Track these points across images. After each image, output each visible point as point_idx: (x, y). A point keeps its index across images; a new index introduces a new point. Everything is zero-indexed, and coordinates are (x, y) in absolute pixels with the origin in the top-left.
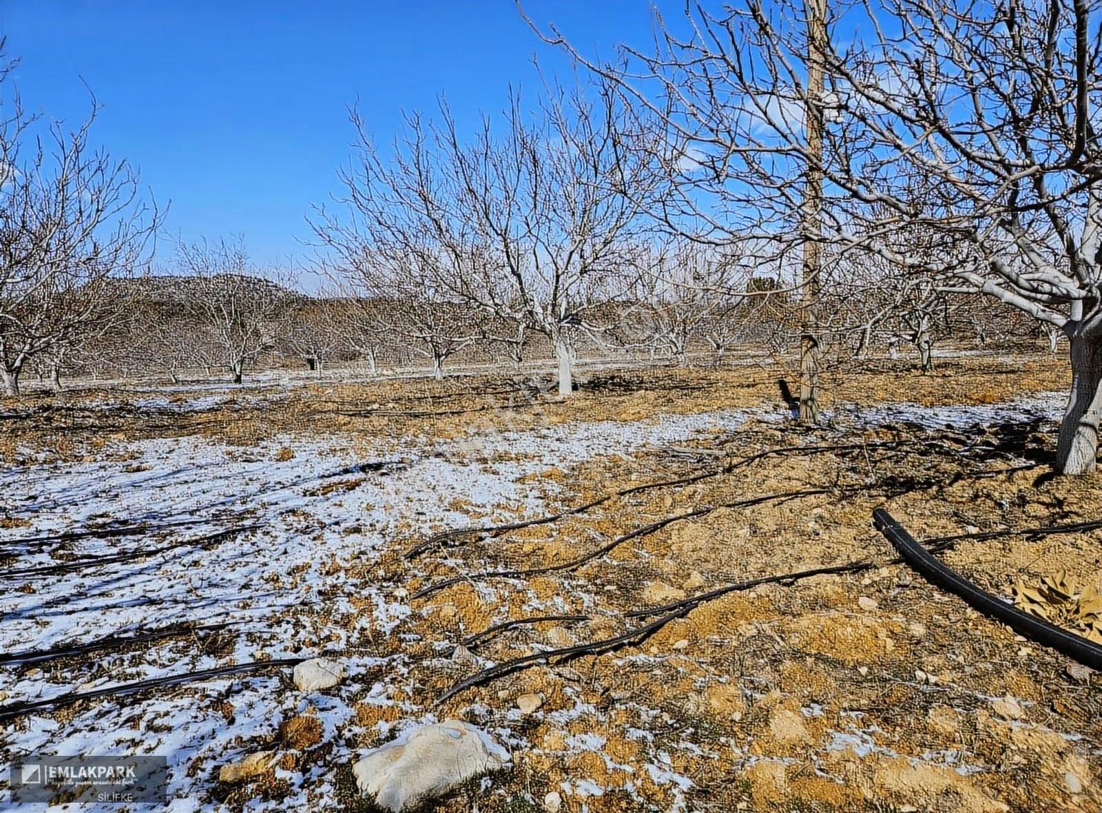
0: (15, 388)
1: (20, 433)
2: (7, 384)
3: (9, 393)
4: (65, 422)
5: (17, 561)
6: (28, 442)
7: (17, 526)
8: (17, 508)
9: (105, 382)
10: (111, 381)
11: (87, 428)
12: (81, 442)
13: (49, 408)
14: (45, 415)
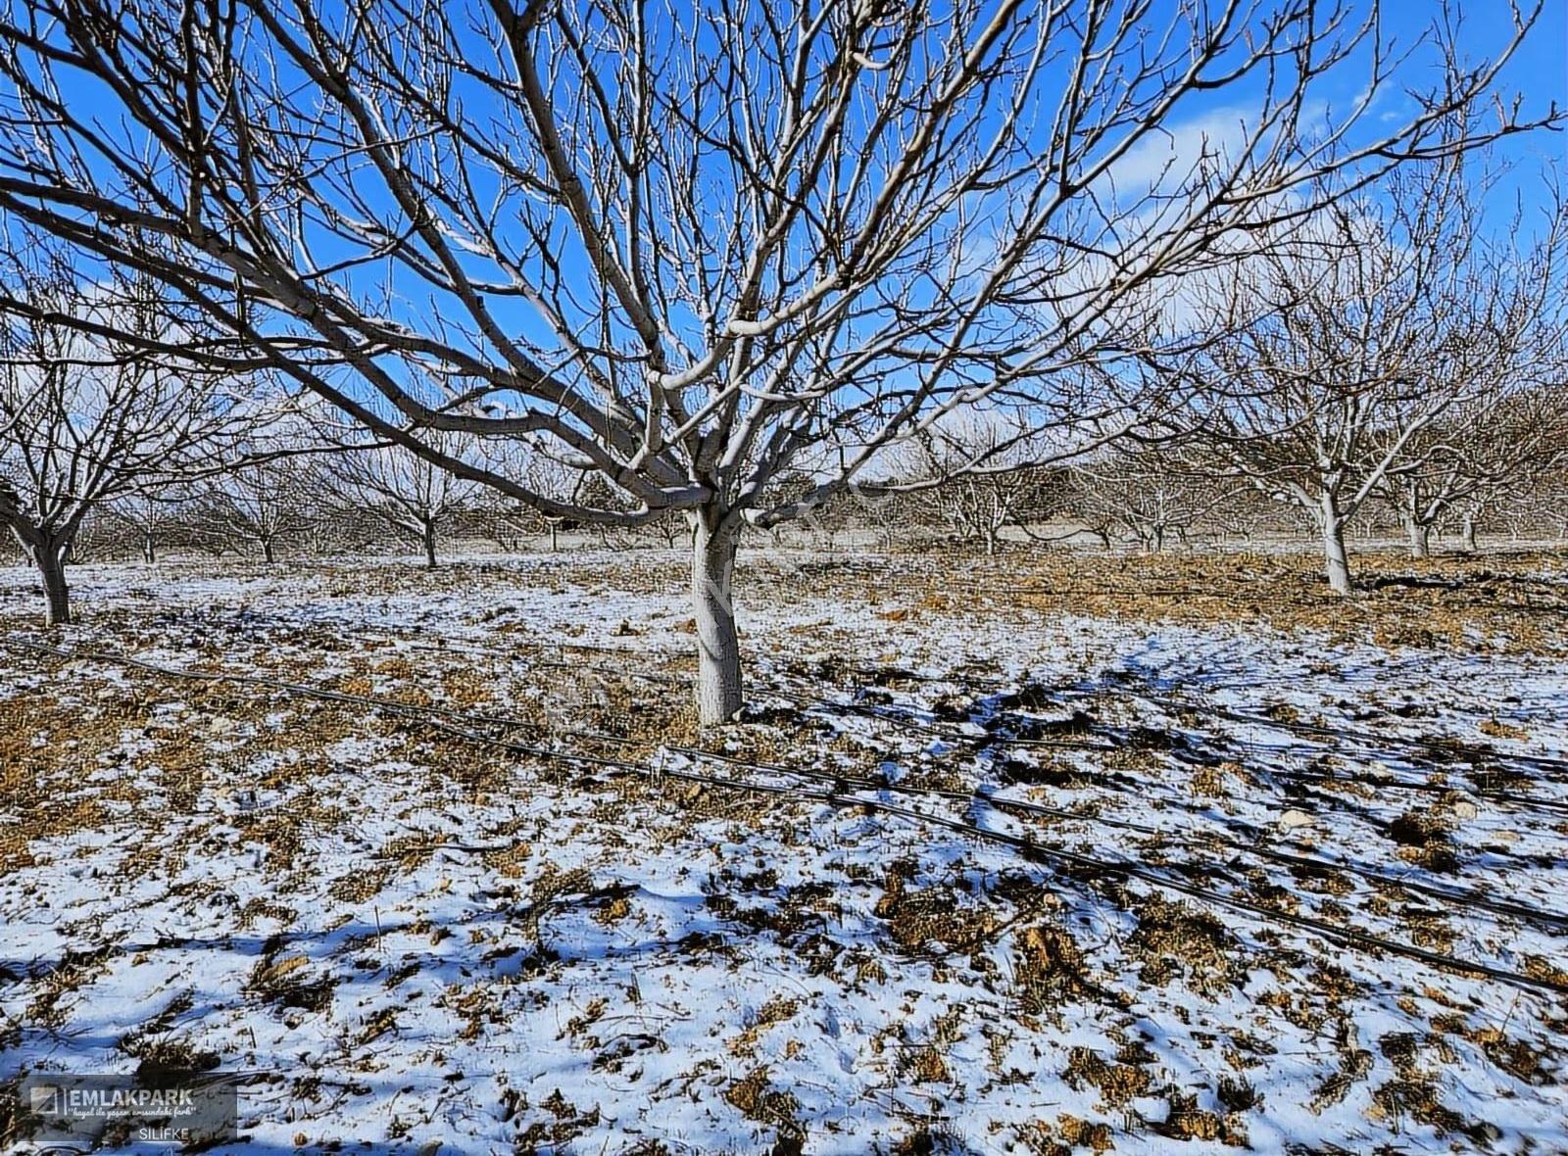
0: (1425, 547)
1: (1456, 607)
2: (1414, 540)
3: (1416, 553)
4: (1516, 598)
5: (1534, 787)
6: (1474, 621)
7: (1508, 736)
8: (1498, 710)
9: (1533, 544)
10: (1542, 543)
11: (1550, 609)
12: (1551, 630)
13: (1487, 576)
14: (1483, 585)
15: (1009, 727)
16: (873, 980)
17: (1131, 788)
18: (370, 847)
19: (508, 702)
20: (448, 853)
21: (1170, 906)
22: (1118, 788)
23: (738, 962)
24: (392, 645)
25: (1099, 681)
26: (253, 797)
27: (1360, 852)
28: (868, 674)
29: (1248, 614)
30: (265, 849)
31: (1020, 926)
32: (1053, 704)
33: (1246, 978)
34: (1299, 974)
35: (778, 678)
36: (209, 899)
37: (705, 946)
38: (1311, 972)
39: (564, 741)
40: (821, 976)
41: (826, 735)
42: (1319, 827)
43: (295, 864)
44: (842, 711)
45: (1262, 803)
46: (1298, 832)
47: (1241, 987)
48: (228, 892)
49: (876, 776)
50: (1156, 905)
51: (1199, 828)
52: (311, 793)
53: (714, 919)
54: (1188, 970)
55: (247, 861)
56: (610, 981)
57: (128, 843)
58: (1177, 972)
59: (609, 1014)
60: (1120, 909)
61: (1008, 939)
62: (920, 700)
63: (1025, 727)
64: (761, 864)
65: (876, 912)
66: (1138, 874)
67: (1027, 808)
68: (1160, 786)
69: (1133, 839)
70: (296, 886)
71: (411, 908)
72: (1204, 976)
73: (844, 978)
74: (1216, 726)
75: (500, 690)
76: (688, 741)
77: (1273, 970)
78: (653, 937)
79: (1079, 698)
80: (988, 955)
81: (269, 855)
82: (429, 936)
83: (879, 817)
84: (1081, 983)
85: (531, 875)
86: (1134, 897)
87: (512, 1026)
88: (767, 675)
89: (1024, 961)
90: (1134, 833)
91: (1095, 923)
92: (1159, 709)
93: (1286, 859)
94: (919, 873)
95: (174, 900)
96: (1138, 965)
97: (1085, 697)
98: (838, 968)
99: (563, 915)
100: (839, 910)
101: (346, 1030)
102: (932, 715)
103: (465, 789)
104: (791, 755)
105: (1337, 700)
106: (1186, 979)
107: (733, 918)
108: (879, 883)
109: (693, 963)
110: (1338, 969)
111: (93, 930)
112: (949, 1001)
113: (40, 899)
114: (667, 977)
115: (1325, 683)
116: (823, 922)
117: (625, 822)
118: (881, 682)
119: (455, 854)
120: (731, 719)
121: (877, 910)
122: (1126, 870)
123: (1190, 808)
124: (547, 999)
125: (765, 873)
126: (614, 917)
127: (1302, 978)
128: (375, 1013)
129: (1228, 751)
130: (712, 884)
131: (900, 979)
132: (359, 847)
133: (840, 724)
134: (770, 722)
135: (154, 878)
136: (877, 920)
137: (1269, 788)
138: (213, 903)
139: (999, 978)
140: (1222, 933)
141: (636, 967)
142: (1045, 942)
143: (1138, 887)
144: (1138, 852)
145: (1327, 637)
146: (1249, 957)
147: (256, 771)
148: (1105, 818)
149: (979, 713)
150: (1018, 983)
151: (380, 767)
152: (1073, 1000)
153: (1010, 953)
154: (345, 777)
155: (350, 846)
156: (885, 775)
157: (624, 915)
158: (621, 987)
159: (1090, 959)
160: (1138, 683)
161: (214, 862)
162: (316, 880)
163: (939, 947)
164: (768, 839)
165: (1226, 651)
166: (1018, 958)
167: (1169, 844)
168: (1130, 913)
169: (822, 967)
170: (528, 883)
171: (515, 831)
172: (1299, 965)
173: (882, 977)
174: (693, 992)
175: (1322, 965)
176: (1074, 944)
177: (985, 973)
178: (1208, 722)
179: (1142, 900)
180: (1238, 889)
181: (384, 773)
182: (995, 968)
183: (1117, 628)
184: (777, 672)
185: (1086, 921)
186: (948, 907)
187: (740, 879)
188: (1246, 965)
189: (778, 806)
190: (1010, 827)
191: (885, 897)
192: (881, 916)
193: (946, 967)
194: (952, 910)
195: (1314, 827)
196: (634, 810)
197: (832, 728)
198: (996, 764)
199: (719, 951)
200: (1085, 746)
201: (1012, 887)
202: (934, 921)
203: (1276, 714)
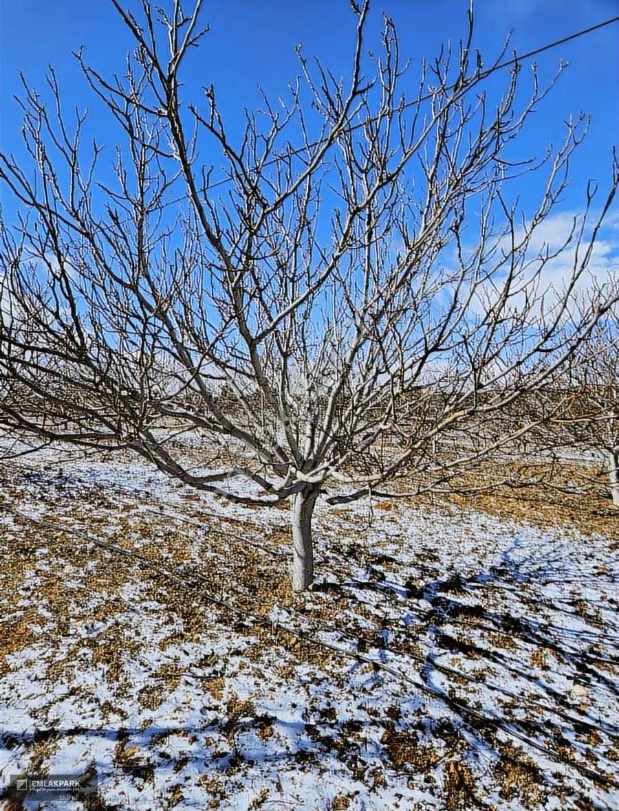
15: (443, 606)
16: (381, 786)
17: (501, 661)
18: (151, 669)
19: (198, 560)
20: (187, 678)
21: (516, 750)
22: (495, 661)
23: (322, 771)
24: (137, 508)
25: (488, 573)
26: (93, 626)
27: (607, 716)
28: (373, 556)
29: (568, 521)
30: (106, 667)
31: (447, 759)
32: (465, 591)
33: (547, 800)
34: (570, 799)
35: (328, 553)
36: (88, 699)
37: (307, 760)
38: (576, 799)
39: (228, 593)
40: (358, 782)
41: (353, 603)
42: (590, 697)
43: (120, 679)
44: (361, 586)
45: (564, 675)
46: (580, 698)
47: (544, 805)
48: (95, 696)
49: (378, 638)
50: (509, 747)
51: (533, 692)
52: (117, 624)
53: (310, 740)
54: (521, 793)
55: (99, 674)
56: (269, 778)
57: (45, 656)
58: (516, 794)
59: (270, 799)
60: (492, 749)
61: (442, 767)
62: (399, 578)
63: (451, 608)
64: (329, 704)
65: (382, 741)
66: (502, 727)
67: (452, 672)
68: (516, 660)
69: (500, 701)
70: (123, 694)
71: (177, 718)
72: (529, 797)
73: (369, 784)
74: (546, 613)
75: (194, 550)
76: (287, 602)
77: (559, 797)
78: (283, 750)
79: (478, 588)
80: (431, 775)
81: (108, 671)
82: (188, 739)
83: (381, 673)
84: (473, 797)
85: (225, 699)
86: (499, 742)
87: (230, 801)
88: (323, 552)
89: (448, 779)
90: (502, 697)
91: (481, 757)
92: (517, 599)
93: (573, 720)
94: (401, 717)
95: (73, 698)
96: (499, 789)
97: (481, 587)
98: (366, 778)
99: (245, 733)
100: (365, 741)
101: (162, 794)
102: (404, 589)
103: (184, 622)
104: (337, 617)
105: (609, 598)
106: (520, 799)
107: (318, 740)
108: (383, 724)
109: (302, 769)
110: (588, 798)
111: (44, 716)
112: (415, 802)
113: (16, 692)
114: (293, 779)
115: (603, 582)
116: (358, 748)
117: (263, 662)
118: (379, 562)
119: (190, 680)
120: (307, 588)
121: (382, 739)
122: (497, 724)
123: (529, 678)
124: (243, 787)
125: (330, 709)
126: (267, 736)
127: (572, 802)
128: (172, 787)
129: (551, 635)
130: (307, 713)
131: (393, 787)
132: (146, 669)
133: (360, 595)
134: (326, 591)
135: (62, 683)
136: (382, 746)
137: (569, 664)
138: (90, 701)
139: (436, 787)
140: (538, 772)
141: (279, 771)
142: (458, 771)
143: (501, 735)
144: (502, 709)
145: (608, 543)
146: (549, 789)
147: (91, 606)
148: (488, 683)
149: (429, 592)
150: (445, 790)
151: (144, 604)
152: (469, 807)
153: (442, 774)
154: (131, 615)
155: (142, 668)
156: (383, 638)
157: (271, 735)
158: (273, 782)
159: (478, 783)
160: (508, 577)
161: (86, 675)
162: (131, 691)
163: (410, 766)
164: (330, 684)
165: (555, 551)
166: (445, 777)
167: (517, 707)
168: (497, 751)
169: (359, 777)
170: (224, 704)
171: (214, 665)
172: (570, 794)
173: (385, 785)
174: (304, 788)
175: (582, 794)
176: (471, 774)
177: (430, 784)
178: (542, 610)
179: (503, 744)
180: (548, 739)
181: (146, 608)
182: (435, 782)
183: (499, 526)
184: (327, 549)
185: (476, 756)
186: (414, 742)
187: (319, 712)
188: (547, 794)
189: (334, 659)
190: (443, 684)
191: (386, 733)
192: (384, 743)
193: (413, 780)
194: (415, 745)
195: (588, 697)
196: (267, 654)
197: (356, 599)
198: (437, 636)
199: (314, 763)
200: (481, 627)
201: (444, 730)
202: (408, 751)
203: (578, 606)
